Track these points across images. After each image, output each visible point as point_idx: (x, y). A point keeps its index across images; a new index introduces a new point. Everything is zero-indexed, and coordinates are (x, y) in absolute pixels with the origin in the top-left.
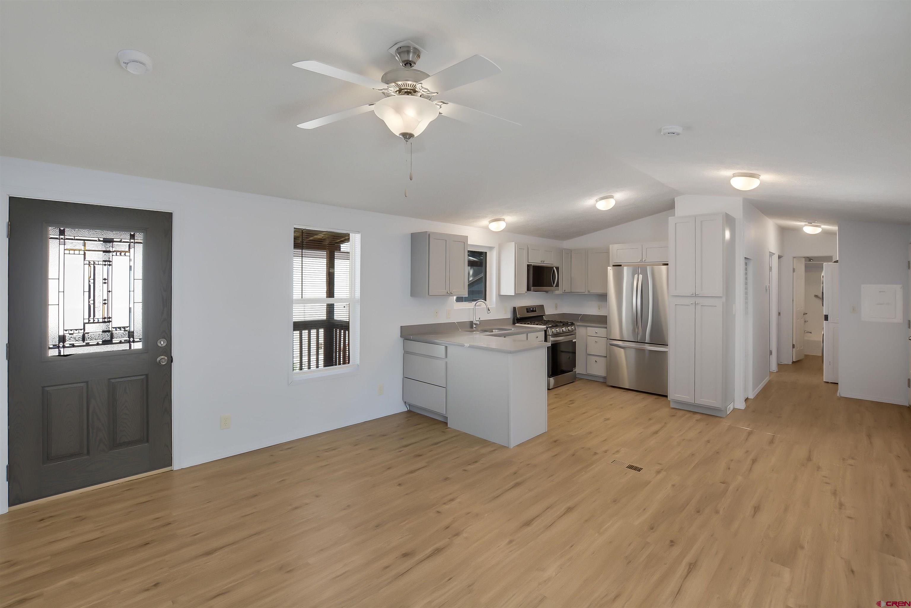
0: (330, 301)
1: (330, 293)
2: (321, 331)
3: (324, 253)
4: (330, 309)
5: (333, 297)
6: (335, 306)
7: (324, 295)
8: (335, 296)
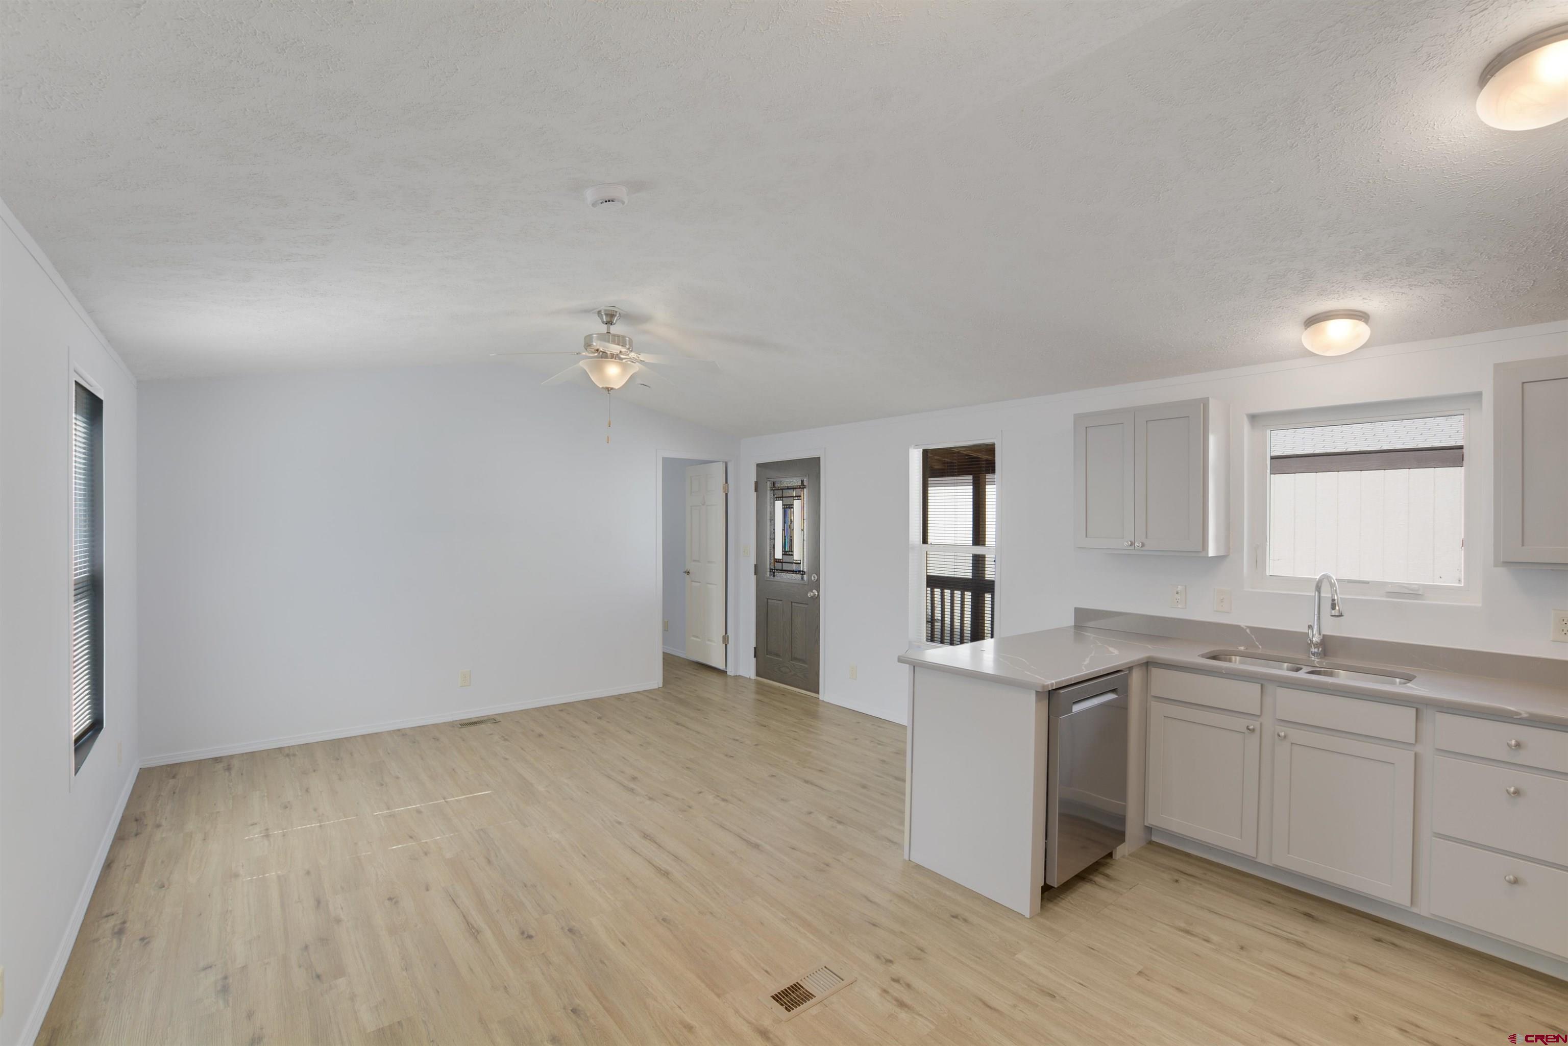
0: (979, 550)
1: (979, 537)
2: (968, 595)
3: (970, 478)
4: (978, 562)
5: (984, 544)
6: (986, 559)
7: (969, 540)
8: (987, 543)
